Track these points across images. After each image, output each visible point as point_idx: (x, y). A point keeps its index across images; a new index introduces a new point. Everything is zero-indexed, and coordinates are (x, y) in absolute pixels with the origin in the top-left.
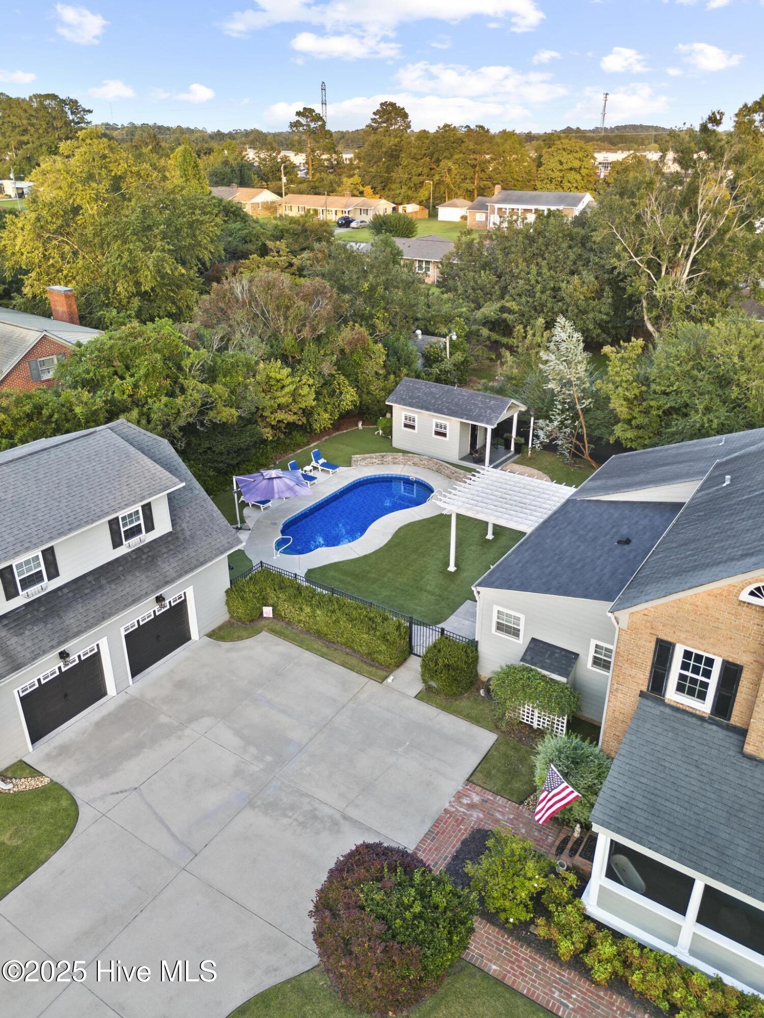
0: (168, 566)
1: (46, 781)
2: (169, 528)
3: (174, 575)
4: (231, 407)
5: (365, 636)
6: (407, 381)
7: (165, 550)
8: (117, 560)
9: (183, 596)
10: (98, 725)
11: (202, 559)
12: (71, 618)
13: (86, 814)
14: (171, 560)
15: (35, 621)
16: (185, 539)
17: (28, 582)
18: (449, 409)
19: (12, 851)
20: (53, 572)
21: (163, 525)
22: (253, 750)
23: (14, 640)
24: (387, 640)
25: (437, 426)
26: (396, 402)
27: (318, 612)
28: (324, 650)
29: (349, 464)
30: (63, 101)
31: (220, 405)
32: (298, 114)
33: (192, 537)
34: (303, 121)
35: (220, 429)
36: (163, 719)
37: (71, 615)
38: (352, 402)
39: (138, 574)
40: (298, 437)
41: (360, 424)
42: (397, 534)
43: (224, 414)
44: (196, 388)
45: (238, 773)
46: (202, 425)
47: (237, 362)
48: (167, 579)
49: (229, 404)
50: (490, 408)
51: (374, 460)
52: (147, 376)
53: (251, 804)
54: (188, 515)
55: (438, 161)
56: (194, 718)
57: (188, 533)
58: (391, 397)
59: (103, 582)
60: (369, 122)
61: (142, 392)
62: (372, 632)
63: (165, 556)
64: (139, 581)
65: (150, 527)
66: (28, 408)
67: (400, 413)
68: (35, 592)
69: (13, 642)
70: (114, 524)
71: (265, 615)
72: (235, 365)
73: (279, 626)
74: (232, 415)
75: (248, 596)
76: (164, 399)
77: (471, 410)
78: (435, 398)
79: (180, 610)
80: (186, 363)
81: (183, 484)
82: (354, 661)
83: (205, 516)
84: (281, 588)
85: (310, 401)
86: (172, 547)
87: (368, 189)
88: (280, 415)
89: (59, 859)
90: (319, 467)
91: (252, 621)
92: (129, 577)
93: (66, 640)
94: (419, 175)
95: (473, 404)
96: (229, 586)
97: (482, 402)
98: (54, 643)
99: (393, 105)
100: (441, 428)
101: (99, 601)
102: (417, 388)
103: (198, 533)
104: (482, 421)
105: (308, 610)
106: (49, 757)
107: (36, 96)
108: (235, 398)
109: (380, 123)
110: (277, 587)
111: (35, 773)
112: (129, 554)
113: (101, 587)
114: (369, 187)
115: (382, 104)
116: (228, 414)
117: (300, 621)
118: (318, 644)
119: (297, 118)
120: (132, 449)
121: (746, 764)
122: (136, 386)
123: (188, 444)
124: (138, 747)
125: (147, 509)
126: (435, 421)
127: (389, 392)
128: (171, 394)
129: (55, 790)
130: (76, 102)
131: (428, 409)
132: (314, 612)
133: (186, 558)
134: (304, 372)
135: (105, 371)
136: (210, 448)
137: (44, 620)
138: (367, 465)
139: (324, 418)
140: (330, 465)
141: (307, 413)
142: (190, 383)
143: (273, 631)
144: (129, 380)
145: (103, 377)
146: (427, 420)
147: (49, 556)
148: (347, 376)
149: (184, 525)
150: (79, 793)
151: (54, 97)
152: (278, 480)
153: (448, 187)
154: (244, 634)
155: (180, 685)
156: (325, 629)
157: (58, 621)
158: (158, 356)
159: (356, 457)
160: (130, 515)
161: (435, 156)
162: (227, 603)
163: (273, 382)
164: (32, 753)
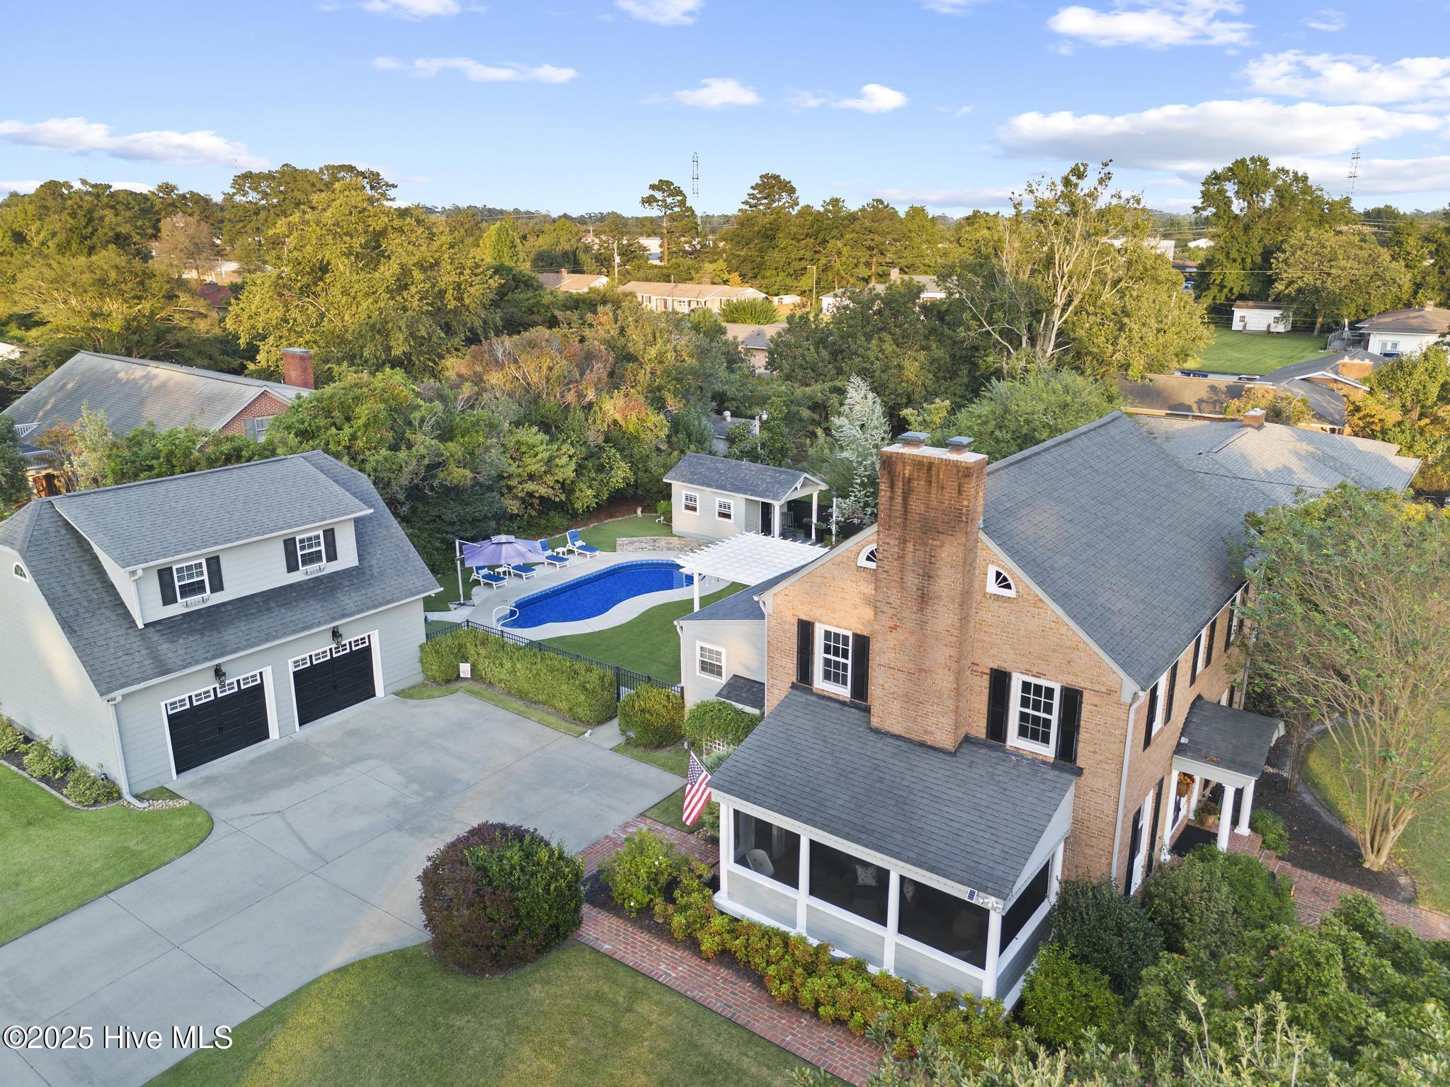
0: (348, 599)
1: (185, 803)
2: (355, 563)
3: (354, 609)
4: (464, 468)
5: (564, 687)
6: (690, 457)
7: (347, 583)
8: (291, 586)
9: (367, 640)
10: (252, 762)
11: (389, 598)
12: (231, 635)
13: (219, 829)
14: (353, 594)
15: (192, 631)
16: (372, 575)
17: (189, 590)
18: (734, 485)
19: (134, 854)
20: (217, 586)
21: (347, 557)
22: (415, 786)
23: (167, 645)
24: (587, 690)
25: (720, 506)
26: (675, 479)
27: (519, 666)
28: (523, 709)
29: (614, 550)
30: (362, 174)
31: (452, 467)
32: (653, 187)
33: (381, 574)
34: (659, 195)
35: (452, 495)
36: (325, 759)
37: (232, 631)
38: (623, 478)
39: (312, 602)
40: (558, 519)
41: (639, 511)
42: (644, 614)
43: (455, 475)
44: (424, 442)
45: (393, 803)
46: (432, 488)
47: (478, 421)
48: (345, 612)
49: (462, 464)
50: (779, 483)
51: (645, 545)
52: (366, 426)
53: (399, 828)
54: (379, 552)
55: (825, 241)
56: (359, 759)
57: (376, 570)
58: (670, 474)
59: (272, 604)
60: (746, 198)
61: (360, 444)
62: (571, 681)
63: (347, 589)
64: (314, 609)
65: (332, 556)
66: (226, 447)
67: (680, 491)
68: (195, 602)
69: (165, 648)
70: (289, 544)
71: (462, 675)
72: (476, 424)
73: (476, 687)
74: (465, 477)
75: (443, 649)
76: (384, 452)
77: (757, 485)
78: (719, 473)
79: (362, 658)
80: (416, 415)
81: (372, 511)
82: (553, 719)
83: (399, 555)
84: (483, 644)
85: (569, 472)
86: (355, 581)
87: (735, 277)
88: (530, 486)
89: (182, 862)
90: (576, 550)
91: (448, 681)
92: (302, 605)
93: (222, 655)
94: (801, 259)
95: (761, 479)
96: (422, 639)
97: (772, 477)
98: (208, 655)
99: (776, 177)
100: (725, 507)
101: (265, 622)
102: (701, 464)
103: (388, 571)
104: (767, 497)
105: (508, 665)
106: (192, 785)
107: (327, 168)
108: (471, 459)
109: (759, 199)
110: (478, 642)
111: (174, 796)
112: (306, 582)
113: (269, 609)
114: (737, 274)
115: (761, 177)
116: (459, 475)
117: (500, 681)
118: (518, 704)
119: (651, 192)
120: (322, 476)
121: (872, 737)
122: (353, 437)
123: (414, 510)
124: (290, 780)
125: (330, 534)
126: (718, 500)
127: (668, 468)
128: (394, 448)
129: (194, 809)
130: (378, 174)
131: (709, 486)
132: (514, 666)
133: (370, 595)
134: (564, 441)
135: (322, 422)
136: (439, 517)
137: (201, 632)
138: (635, 550)
139: (586, 496)
140: (589, 548)
141: (567, 487)
142: (419, 437)
143: (470, 692)
144: (347, 431)
145: (319, 428)
146: (710, 498)
147: (214, 564)
148: (621, 450)
149: (374, 562)
150: (218, 814)
151: (350, 169)
152: (507, 545)
153: (838, 273)
154: (437, 693)
155: (351, 733)
156: (526, 686)
157: (216, 634)
158: (382, 406)
159: (620, 541)
160: (310, 539)
161: (821, 236)
162: (421, 661)
163: (524, 449)
164: (174, 780)
